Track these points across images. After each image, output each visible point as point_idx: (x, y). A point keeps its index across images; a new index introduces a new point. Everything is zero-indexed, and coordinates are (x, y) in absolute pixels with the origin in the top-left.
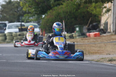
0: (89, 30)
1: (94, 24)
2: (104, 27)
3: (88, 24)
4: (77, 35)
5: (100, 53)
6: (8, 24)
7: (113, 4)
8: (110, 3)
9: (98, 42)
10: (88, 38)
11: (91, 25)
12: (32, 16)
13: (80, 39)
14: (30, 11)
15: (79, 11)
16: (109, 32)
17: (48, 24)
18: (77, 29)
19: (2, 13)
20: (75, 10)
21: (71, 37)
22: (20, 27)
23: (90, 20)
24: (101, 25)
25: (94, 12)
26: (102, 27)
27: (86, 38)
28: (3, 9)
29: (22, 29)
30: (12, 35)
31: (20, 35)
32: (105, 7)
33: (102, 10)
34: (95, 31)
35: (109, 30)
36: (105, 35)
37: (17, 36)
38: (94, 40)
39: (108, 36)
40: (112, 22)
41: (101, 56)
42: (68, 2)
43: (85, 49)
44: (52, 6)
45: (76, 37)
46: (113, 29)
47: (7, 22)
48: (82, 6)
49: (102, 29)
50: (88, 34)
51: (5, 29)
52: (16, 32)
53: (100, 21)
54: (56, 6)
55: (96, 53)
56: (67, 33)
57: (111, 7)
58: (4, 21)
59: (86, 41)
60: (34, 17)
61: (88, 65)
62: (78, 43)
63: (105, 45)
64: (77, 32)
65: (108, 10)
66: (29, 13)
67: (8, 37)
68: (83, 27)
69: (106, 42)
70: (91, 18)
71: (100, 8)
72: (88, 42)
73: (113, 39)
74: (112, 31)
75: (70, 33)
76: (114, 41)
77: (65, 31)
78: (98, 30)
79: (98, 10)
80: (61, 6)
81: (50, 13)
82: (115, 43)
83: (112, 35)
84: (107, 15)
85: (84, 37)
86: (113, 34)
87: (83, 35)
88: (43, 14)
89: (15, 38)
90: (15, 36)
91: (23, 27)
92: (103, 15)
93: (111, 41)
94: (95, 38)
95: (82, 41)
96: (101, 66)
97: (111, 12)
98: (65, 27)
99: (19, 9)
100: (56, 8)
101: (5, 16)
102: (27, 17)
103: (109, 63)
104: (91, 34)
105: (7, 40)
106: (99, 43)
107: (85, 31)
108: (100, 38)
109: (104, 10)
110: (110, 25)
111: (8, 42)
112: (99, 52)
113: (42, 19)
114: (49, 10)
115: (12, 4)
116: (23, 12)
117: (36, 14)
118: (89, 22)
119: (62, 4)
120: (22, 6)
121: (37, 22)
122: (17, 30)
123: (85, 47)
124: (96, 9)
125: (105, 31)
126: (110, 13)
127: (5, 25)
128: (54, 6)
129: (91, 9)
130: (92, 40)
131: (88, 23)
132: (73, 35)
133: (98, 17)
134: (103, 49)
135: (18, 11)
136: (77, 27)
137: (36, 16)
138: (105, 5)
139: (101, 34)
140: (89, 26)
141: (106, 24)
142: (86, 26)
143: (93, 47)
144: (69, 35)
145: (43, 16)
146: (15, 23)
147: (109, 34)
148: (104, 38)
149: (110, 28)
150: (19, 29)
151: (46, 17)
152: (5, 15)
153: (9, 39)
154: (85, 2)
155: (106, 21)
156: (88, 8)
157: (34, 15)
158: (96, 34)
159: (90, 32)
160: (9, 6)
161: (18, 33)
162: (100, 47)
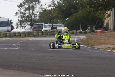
0: (97, 28)
1: (100, 24)
3: (96, 25)
4: (89, 31)
6: (44, 25)
7: (112, 11)
8: (110, 11)
9: (103, 36)
10: (96, 34)
11: (98, 25)
13: (91, 34)
14: (58, 16)
15: (90, 16)
16: (109, 30)
17: (70, 25)
18: (89, 28)
20: (87, 16)
21: (85, 33)
22: (52, 27)
24: (104, 25)
25: (100, 16)
26: (105, 26)
27: (95, 34)
28: (41, 15)
30: (47, 32)
31: (52, 32)
32: (107, 14)
33: (105, 15)
34: (100, 29)
35: (109, 29)
36: (107, 31)
37: (50, 32)
38: (100, 35)
39: (109, 32)
40: (111, 23)
41: (107, 46)
42: (83, 10)
43: (96, 41)
44: (72, 13)
45: (88, 33)
47: (43, 23)
48: (91, 13)
49: (105, 28)
51: (43, 28)
52: (49, 30)
53: (103, 23)
54: (75, 13)
55: (103, 44)
56: (82, 30)
57: (110, 13)
58: (41, 22)
59: (95, 35)
60: (60, 20)
61: (100, 52)
62: (90, 37)
63: (108, 39)
64: (89, 29)
65: (109, 16)
66: (57, 17)
67: (44, 33)
68: (93, 26)
69: (108, 36)
70: (98, 21)
71: (103, 14)
72: (97, 36)
73: (112, 34)
74: (111, 29)
76: (113, 35)
77: (81, 29)
78: (102, 28)
80: (78, 13)
81: (71, 17)
82: (114, 37)
83: (111, 31)
84: (108, 18)
85: (94, 33)
86: (112, 31)
87: (92, 31)
89: (49, 34)
90: (49, 33)
91: (54, 27)
93: (112, 35)
94: (101, 33)
95: (93, 36)
96: (109, 53)
97: (111, 17)
98: (81, 26)
99: (51, 15)
100: (75, 14)
101: (42, 20)
102: (57, 20)
103: (113, 51)
104: (98, 31)
105: (44, 35)
106: (104, 37)
107: (94, 29)
108: (104, 34)
109: (106, 15)
111: (44, 37)
112: (105, 43)
113: (66, 21)
114: (71, 15)
115: (47, 12)
116: (53, 17)
119: (79, 12)
120: (53, 13)
121: (62, 23)
122: (50, 28)
123: (95, 39)
125: (107, 29)
126: (110, 17)
127: (42, 25)
128: (74, 13)
129: (98, 14)
130: (99, 35)
131: (96, 23)
132: (86, 31)
133: (102, 19)
134: (107, 41)
135: (50, 16)
136: (89, 26)
137: (62, 19)
138: (107, 12)
139: (104, 31)
141: (107, 24)
143: (100, 39)
144: (84, 31)
145: (67, 19)
146: (49, 24)
147: (109, 31)
148: (106, 33)
149: (110, 27)
151: (69, 20)
152: (42, 19)
154: (94, 11)
156: (95, 14)
157: (61, 19)
158: (101, 31)
159: (97, 30)
160: (45, 13)
161: (51, 30)
162: (105, 40)
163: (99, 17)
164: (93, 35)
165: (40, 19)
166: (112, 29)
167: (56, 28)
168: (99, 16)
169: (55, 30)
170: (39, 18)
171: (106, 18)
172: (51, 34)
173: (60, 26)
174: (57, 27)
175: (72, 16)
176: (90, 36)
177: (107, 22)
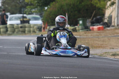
0: (93, 24)
1: (98, 17)
2: (108, 21)
3: (92, 18)
4: (80, 28)
5: (104, 47)
6: (10, 16)
9: (101, 35)
10: (91, 32)
11: (94, 18)
12: (35, 8)
13: (83, 32)
14: (32, 3)
15: (83, 3)
16: (113, 26)
17: (51, 17)
18: (81, 22)
19: (4, 4)
20: (78, 3)
21: (74, 30)
22: (22, 19)
23: (94, 13)
24: (105, 18)
25: (99, 5)
26: (106, 21)
27: (90, 32)
29: (24, 21)
30: (13, 27)
31: (21, 27)
32: (110, 0)
33: (107, 3)
34: (98, 24)
35: (113, 24)
36: (109, 29)
38: (98, 34)
39: (112, 29)
40: (116, 15)
41: (104, 50)
43: (88, 43)
45: (79, 30)
46: (117, 23)
47: (8, 14)
49: (106, 23)
50: (91, 27)
52: (17, 24)
53: (103, 15)
55: (99, 47)
56: (70, 26)
59: (90, 34)
62: (82, 37)
63: (109, 40)
64: (81, 25)
65: (113, 4)
66: (31, 4)
67: (9, 29)
68: (87, 20)
69: (110, 36)
70: (94, 11)
71: (105, 1)
72: (92, 35)
73: (117, 33)
74: (116, 25)
75: (72, 26)
76: (118, 35)
77: (68, 24)
78: (101, 23)
79: (102, 3)
81: (53, 5)
83: (116, 29)
84: (112, 8)
85: (87, 31)
86: (117, 27)
87: (86, 28)
88: (46, 6)
89: (16, 30)
90: (17, 28)
91: (25, 19)
92: (107, 8)
93: (115, 35)
94: (99, 31)
95: (85, 35)
96: (104, 61)
97: (116, 6)
98: (68, 20)
99: (21, 1)
101: (6, 8)
102: (29, 9)
103: (112, 58)
105: (8, 32)
106: (103, 37)
107: (88, 24)
108: (103, 32)
109: (109, 3)
110: (115, 19)
111: (9, 35)
112: (102, 46)
114: (52, 2)
116: (25, 4)
117: (38, 5)
118: (93, 15)
122: (19, 22)
123: (88, 40)
124: (100, 2)
125: (109, 25)
126: (114, 6)
127: (7, 17)
130: (95, 34)
131: (91, 16)
132: (76, 28)
133: (102, 10)
134: (107, 43)
135: (20, 3)
136: (80, 20)
139: (104, 28)
140: (92, 19)
141: (110, 17)
142: (90, 20)
143: (96, 40)
144: (72, 28)
145: (46, 8)
146: (17, 15)
147: (113, 28)
148: (108, 32)
149: (114, 21)
150: (21, 21)
151: (49, 10)
152: (7, 6)
153: (10, 31)
155: (110, 14)
156: (91, 1)
157: (37, 7)
158: (100, 28)
159: (94, 26)
161: (20, 25)
162: (103, 41)
163: (97, 6)
164: (87, 34)
165: (3, 7)
166: (118, 25)
167: (28, 22)
168: (96, 3)
169: (27, 25)
170: (2, 5)
171: (108, 7)
172: (19, 31)
173: (36, 19)
174: (30, 20)
175: (54, 3)
176: (80, 36)
177: (109, 13)
